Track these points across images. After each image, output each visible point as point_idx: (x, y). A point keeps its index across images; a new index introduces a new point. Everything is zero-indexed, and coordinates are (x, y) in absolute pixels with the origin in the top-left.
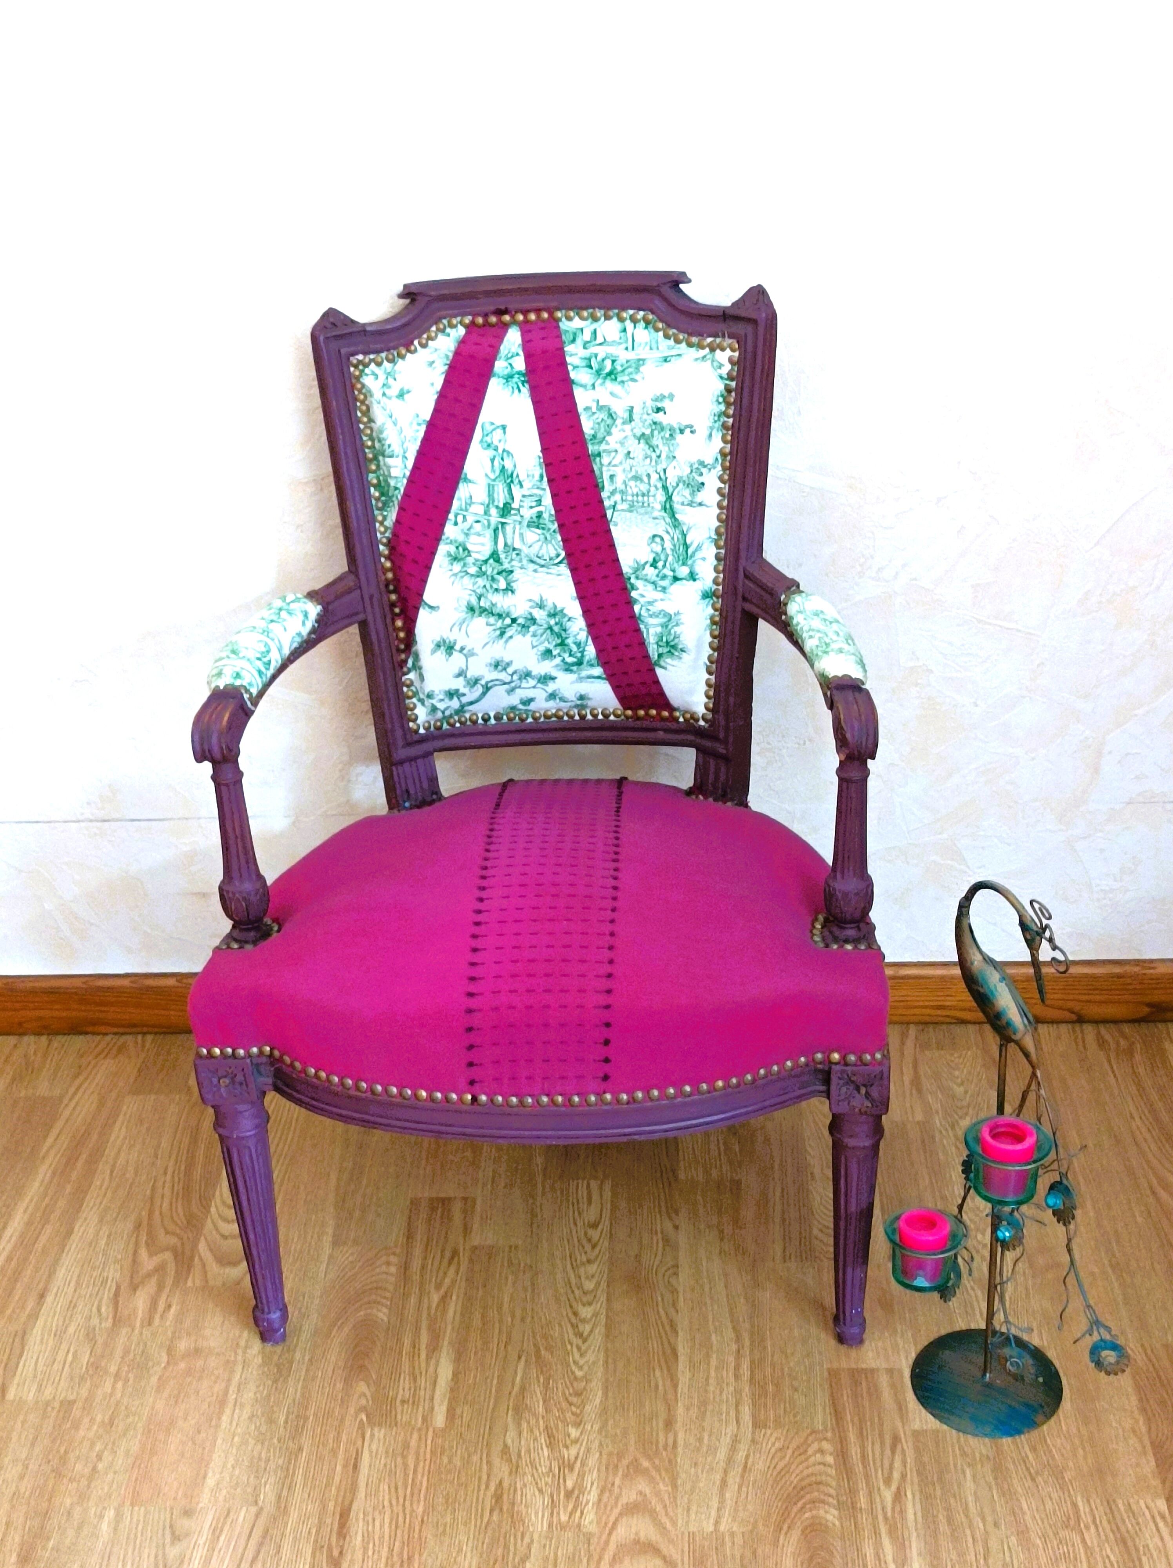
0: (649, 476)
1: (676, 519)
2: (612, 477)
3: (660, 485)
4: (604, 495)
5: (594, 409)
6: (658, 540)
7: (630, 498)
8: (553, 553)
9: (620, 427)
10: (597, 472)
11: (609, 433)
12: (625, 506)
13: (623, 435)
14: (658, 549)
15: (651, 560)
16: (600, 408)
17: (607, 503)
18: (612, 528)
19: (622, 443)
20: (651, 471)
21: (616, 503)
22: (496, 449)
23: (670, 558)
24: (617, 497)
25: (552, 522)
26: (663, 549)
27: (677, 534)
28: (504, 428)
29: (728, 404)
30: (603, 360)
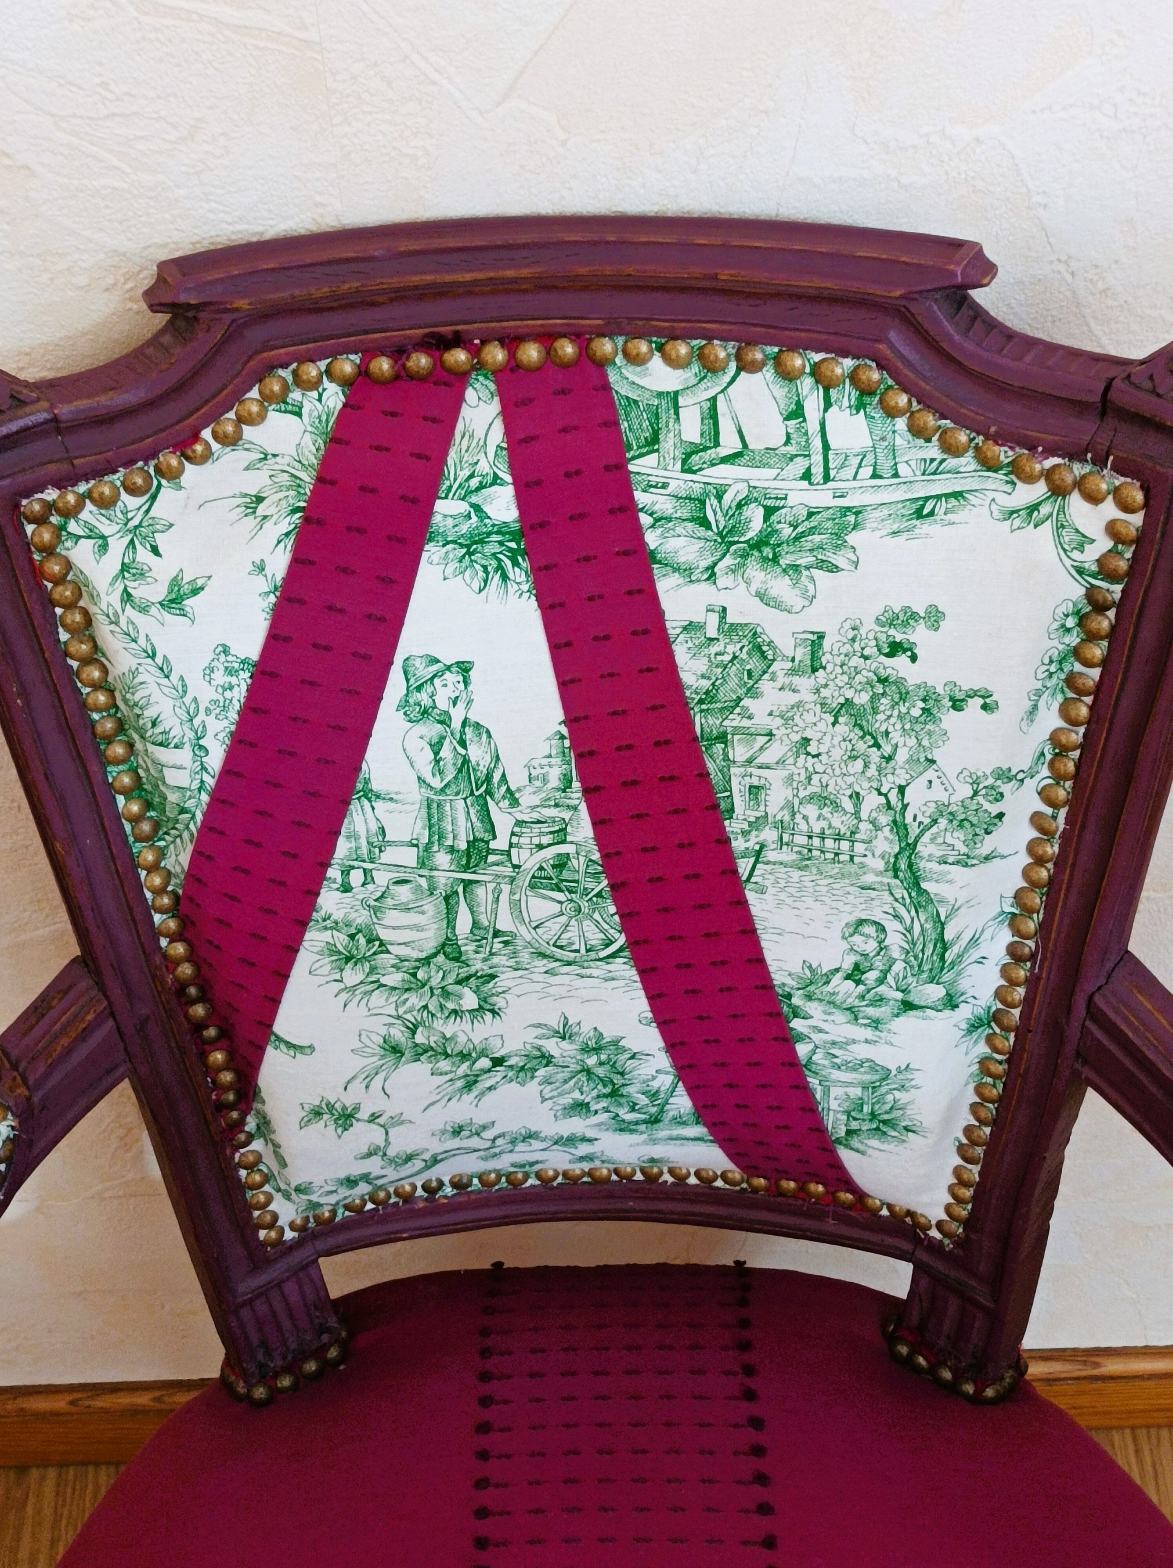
0: (856, 797)
1: (922, 892)
2: (754, 791)
3: (884, 819)
4: (732, 827)
5: (712, 632)
6: (870, 930)
7: (802, 840)
8: (595, 937)
9: (781, 680)
10: (715, 777)
11: (752, 692)
12: (787, 856)
13: (792, 698)
14: (871, 947)
15: (848, 965)
16: (730, 630)
17: (738, 844)
18: (751, 896)
19: (787, 719)
20: (862, 785)
21: (762, 846)
22: (445, 720)
23: (898, 967)
24: (769, 835)
25: (595, 875)
26: (882, 948)
27: (921, 923)
28: (464, 668)
29: (1091, 637)
30: (739, 506)
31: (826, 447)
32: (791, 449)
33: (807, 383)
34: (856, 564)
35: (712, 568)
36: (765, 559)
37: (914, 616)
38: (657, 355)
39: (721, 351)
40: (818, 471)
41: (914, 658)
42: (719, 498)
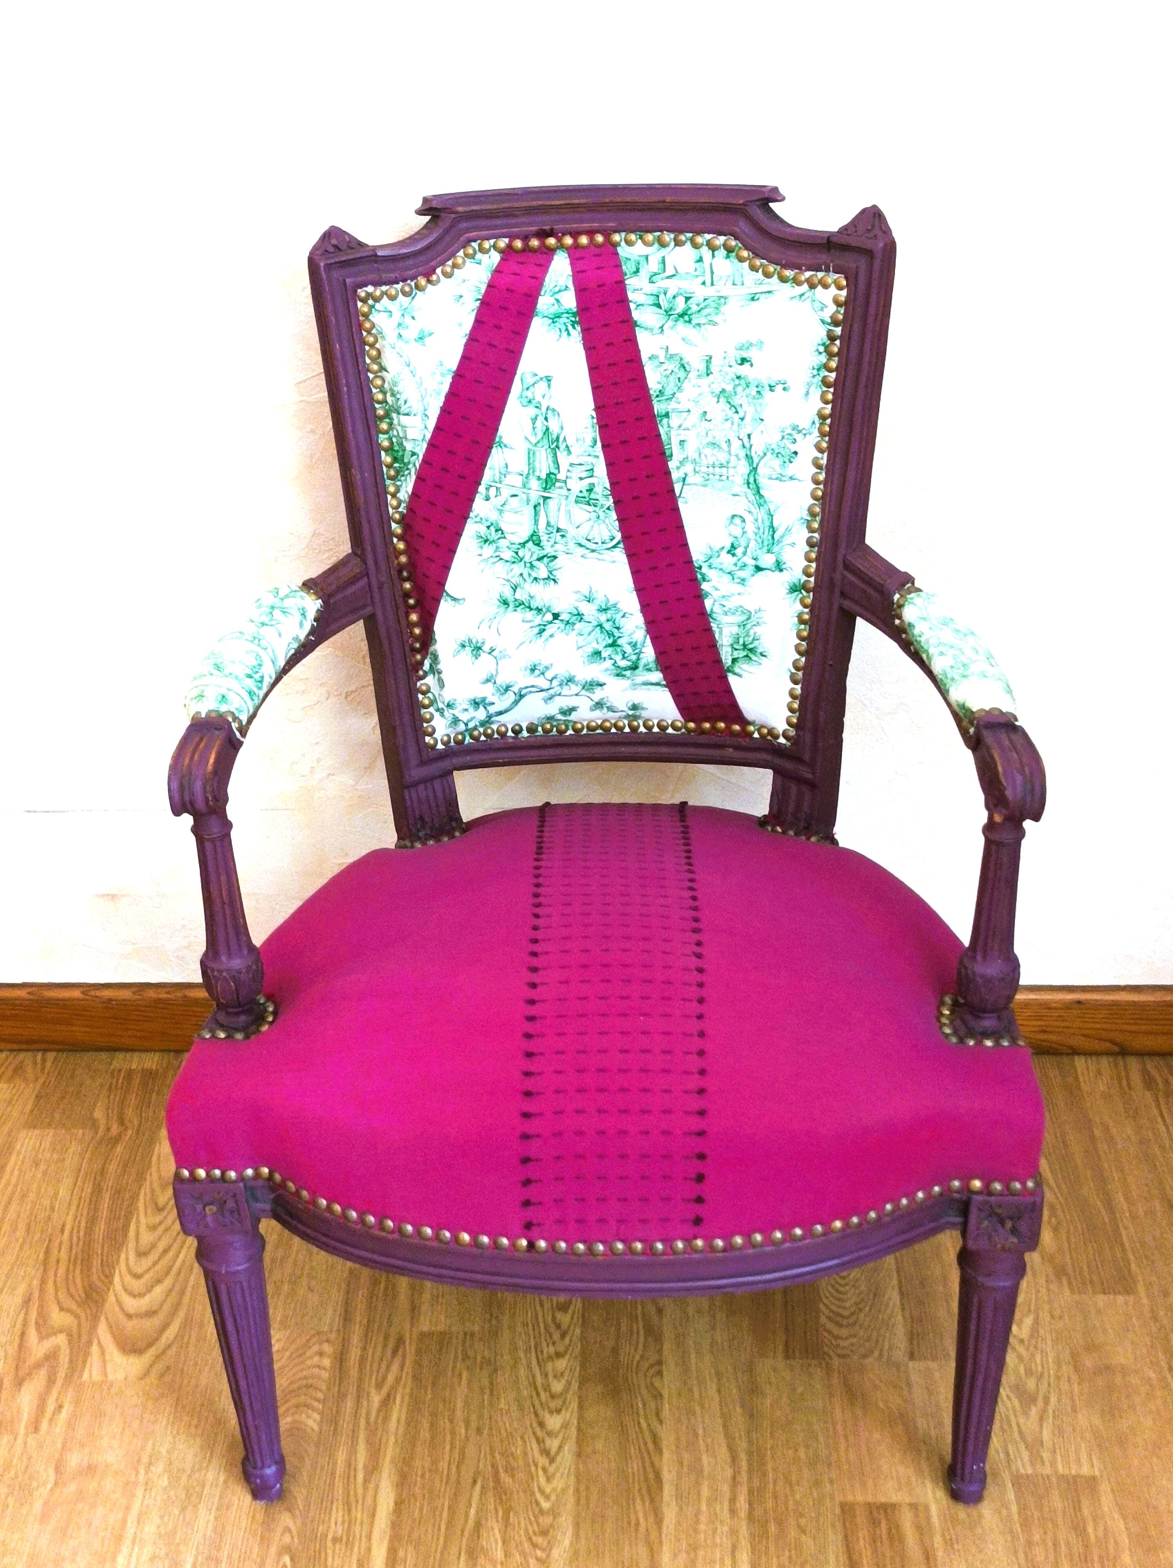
1: (761, 497)
2: (682, 443)
3: (742, 455)
5: (662, 359)
6: (737, 521)
8: (606, 536)
9: (693, 381)
10: (664, 437)
11: (680, 389)
12: (698, 479)
13: (698, 391)
14: (738, 532)
16: (670, 357)
17: (675, 475)
19: (696, 402)
20: (731, 436)
21: (686, 474)
22: (539, 406)
23: (753, 544)
24: (689, 468)
25: (606, 497)
26: (744, 533)
28: (549, 380)
29: (831, 355)
30: (674, 297)
31: (712, 273)
32: (697, 273)
33: (705, 249)
34: (725, 321)
35: (662, 327)
36: (686, 322)
37: (751, 344)
38: (639, 241)
39: (668, 237)
40: (708, 282)
41: (752, 365)
42: (665, 294)
